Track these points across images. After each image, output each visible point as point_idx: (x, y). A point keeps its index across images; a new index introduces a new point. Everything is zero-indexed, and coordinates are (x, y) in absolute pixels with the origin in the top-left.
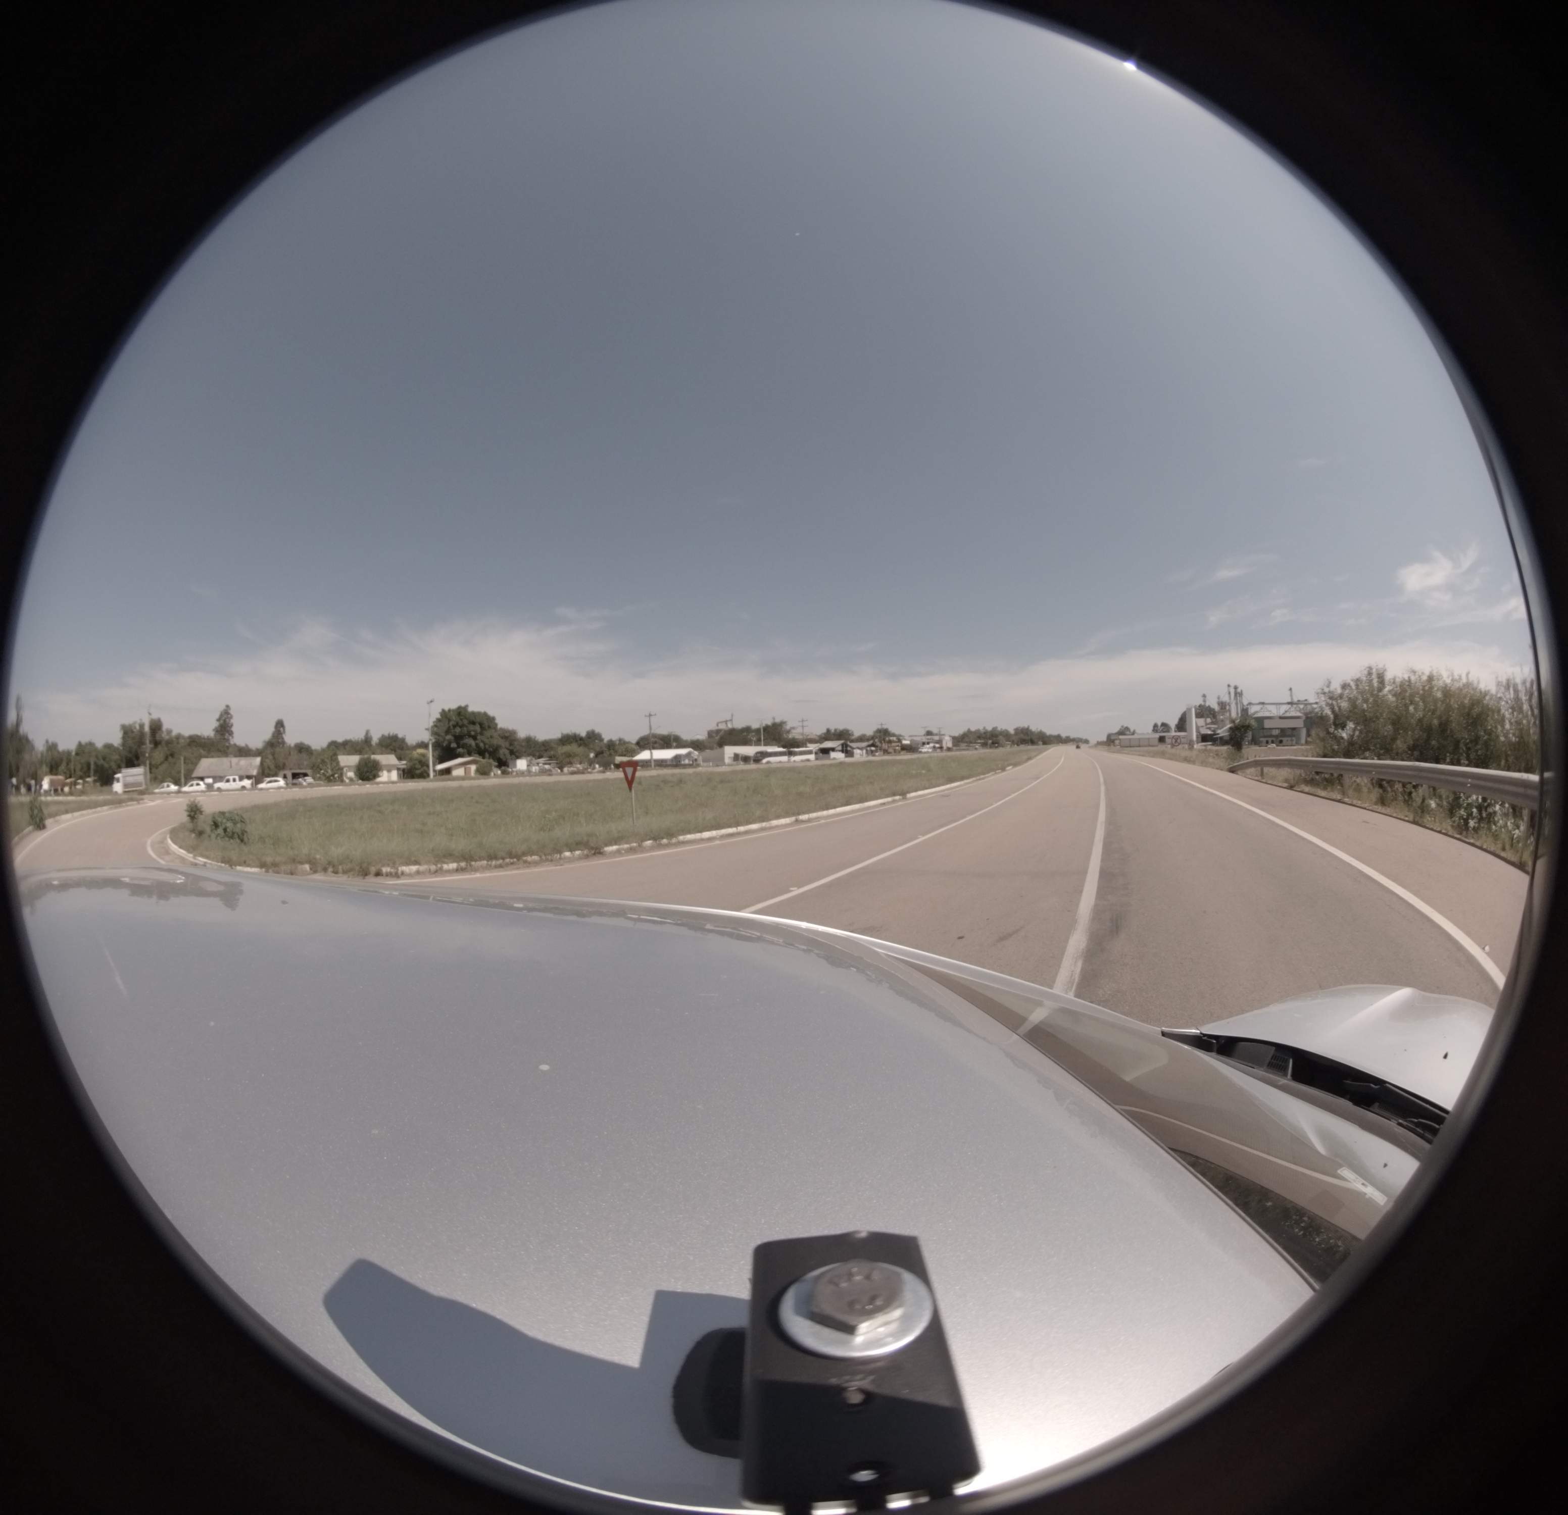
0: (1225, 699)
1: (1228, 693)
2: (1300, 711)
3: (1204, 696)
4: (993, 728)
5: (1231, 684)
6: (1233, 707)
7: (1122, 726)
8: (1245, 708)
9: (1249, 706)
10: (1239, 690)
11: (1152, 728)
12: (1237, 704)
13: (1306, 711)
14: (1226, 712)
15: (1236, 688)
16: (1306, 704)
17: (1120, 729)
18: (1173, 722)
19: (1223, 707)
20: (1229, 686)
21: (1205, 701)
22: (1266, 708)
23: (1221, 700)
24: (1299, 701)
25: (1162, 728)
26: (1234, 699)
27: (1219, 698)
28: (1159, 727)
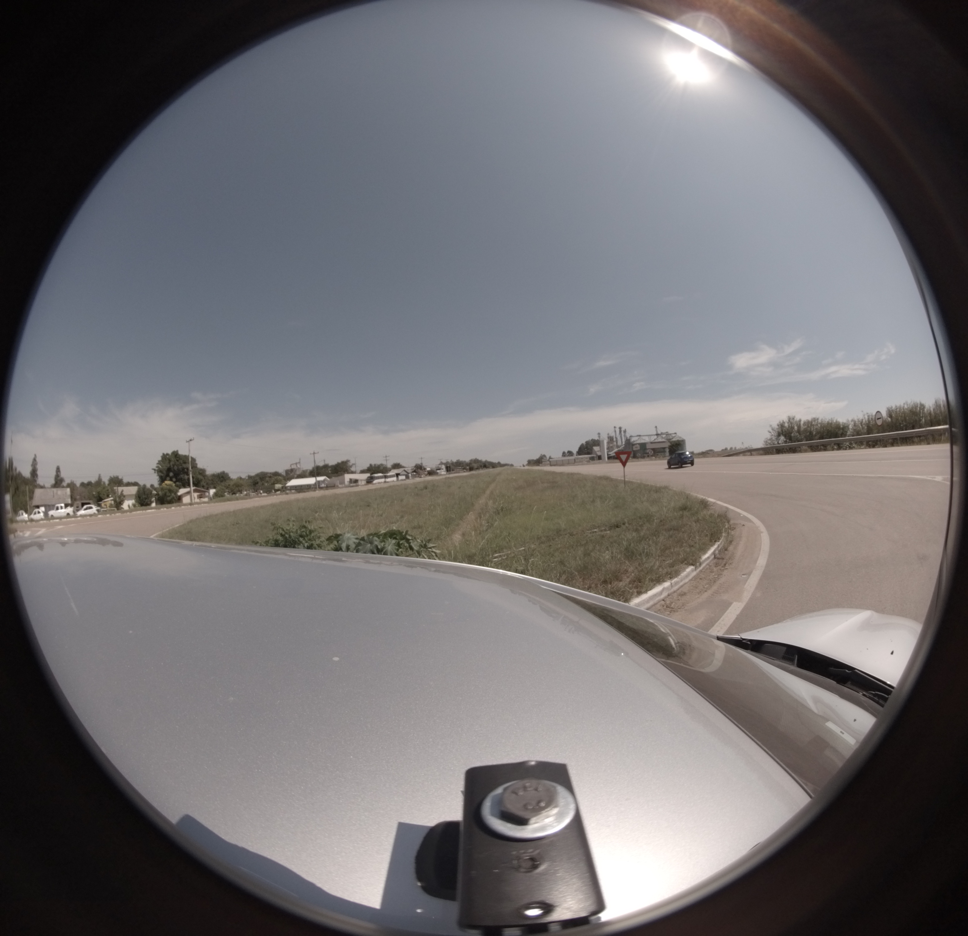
0: (613, 434)
1: (614, 431)
2: (662, 438)
3: (599, 434)
4: (457, 460)
5: (616, 426)
6: (619, 438)
7: (541, 455)
8: (628, 439)
9: (630, 438)
10: (623, 429)
11: (562, 454)
12: (621, 437)
13: (668, 438)
14: (614, 442)
15: (620, 428)
16: (667, 435)
17: (540, 456)
18: (575, 450)
19: (612, 439)
20: (615, 427)
21: (599, 437)
22: (642, 438)
23: (610, 435)
24: (662, 433)
25: (568, 454)
26: (619, 434)
27: (608, 434)
28: (566, 453)
